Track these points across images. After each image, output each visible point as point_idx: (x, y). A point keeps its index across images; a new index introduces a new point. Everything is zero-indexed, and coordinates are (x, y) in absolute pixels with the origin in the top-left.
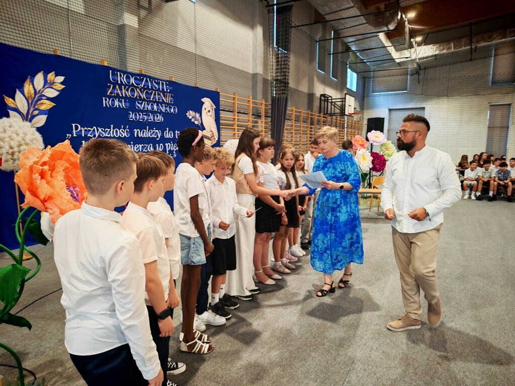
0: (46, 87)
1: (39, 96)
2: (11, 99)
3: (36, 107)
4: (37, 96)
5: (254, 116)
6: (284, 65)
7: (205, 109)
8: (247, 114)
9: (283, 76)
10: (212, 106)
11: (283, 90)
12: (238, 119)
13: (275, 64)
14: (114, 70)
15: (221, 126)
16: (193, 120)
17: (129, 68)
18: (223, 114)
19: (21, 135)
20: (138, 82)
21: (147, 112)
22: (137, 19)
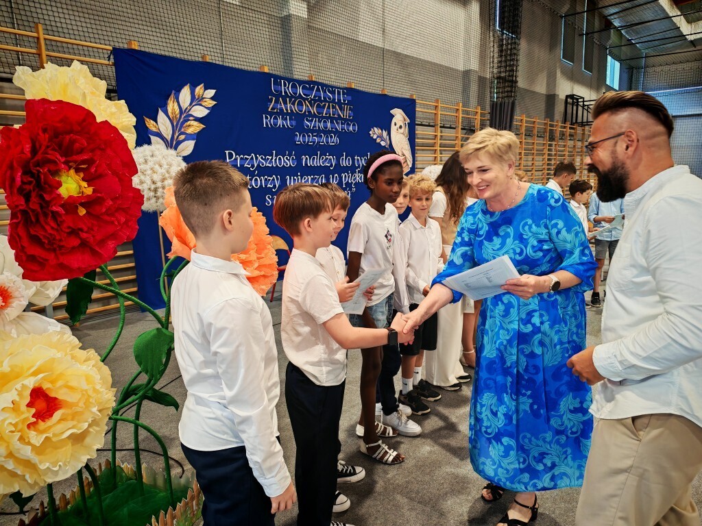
0: (194, 104)
1: (185, 115)
2: (152, 121)
3: (182, 130)
4: (183, 117)
5: (465, 131)
6: (511, 55)
7: (395, 125)
8: (455, 128)
9: (510, 71)
10: (405, 120)
11: (507, 92)
12: (441, 136)
13: (496, 55)
14: (277, 78)
15: (416, 148)
16: (378, 141)
17: (296, 73)
18: (420, 131)
19: (165, 166)
20: (307, 92)
21: (318, 132)
22: (306, 6)
